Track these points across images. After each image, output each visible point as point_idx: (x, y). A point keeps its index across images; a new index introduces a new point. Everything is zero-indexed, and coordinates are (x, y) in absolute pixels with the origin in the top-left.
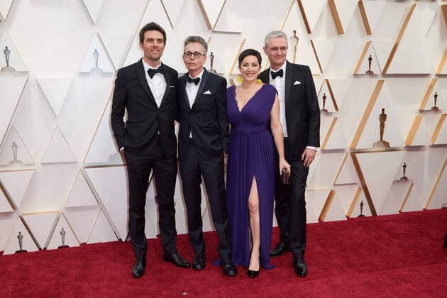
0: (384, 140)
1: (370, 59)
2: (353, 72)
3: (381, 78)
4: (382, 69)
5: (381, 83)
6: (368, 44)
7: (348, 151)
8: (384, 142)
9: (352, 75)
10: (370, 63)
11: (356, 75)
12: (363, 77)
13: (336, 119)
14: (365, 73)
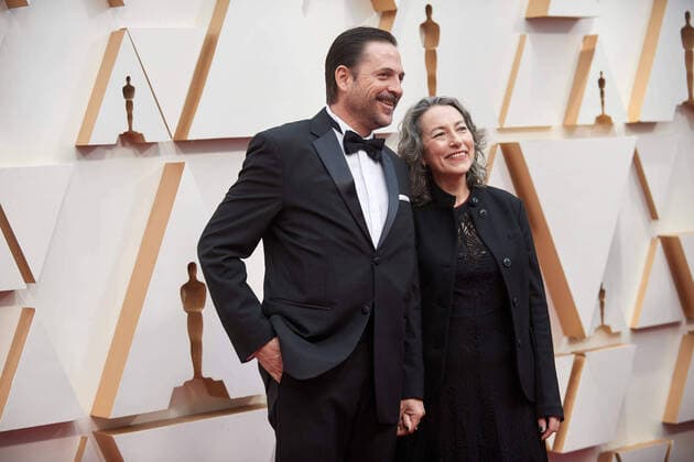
0: (206, 374)
1: (128, 91)
2: (73, 141)
3: (172, 156)
4: (174, 126)
5: (175, 171)
6: (116, 38)
7: (86, 426)
8: (209, 381)
9: (73, 150)
10: (129, 106)
11: (85, 150)
12: (108, 152)
13: (29, 312)
14: (113, 140)
